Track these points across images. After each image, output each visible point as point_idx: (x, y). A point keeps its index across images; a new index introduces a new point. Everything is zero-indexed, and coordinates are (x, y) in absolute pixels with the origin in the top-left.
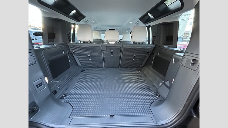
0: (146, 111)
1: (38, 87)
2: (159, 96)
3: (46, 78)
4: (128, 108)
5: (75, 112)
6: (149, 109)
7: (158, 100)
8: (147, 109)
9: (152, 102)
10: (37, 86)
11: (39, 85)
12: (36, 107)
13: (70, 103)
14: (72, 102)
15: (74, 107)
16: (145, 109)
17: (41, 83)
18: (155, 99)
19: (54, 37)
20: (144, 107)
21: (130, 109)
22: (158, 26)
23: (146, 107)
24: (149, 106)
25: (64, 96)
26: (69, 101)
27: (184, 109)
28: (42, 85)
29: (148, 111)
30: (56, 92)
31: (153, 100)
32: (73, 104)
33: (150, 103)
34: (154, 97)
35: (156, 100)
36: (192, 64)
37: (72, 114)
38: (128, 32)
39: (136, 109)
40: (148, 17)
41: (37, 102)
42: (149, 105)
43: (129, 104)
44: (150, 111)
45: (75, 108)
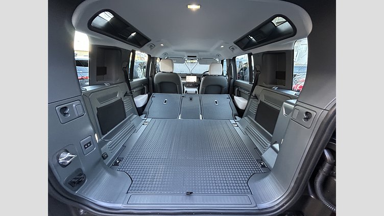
0: (241, 188)
1: (85, 148)
2: (263, 166)
3: (96, 135)
4: (214, 182)
5: (135, 185)
6: (246, 185)
7: (261, 172)
8: (243, 185)
9: (252, 174)
10: (85, 146)
11: (87, 144)
12: (82, 176)
13: (127, 172)
14: (130, 172)
15: (134, 178)
16: (240, 185)
17: (90, 143)
18: (257, 170)
19: (105, 73)
20: (239, 182)
21: (217, 185)
22: (262, 56)
23: (242, 182)
24: (246, 181)
25: (118, 162)
26: (126, 169)
27: (296, 185)
28: (91, 145)
29: (244, 188)
30: (107, 156)
31: (253, 172)
32: (132, 174)
33: (249, 176)
34: (256, 167)
35: (258, 172)
36: (305, 118)
37: (130, 189)
38: (218, 60)
39: (226, 185)
40: (248, 40)
41: (84, 169)
42: (246, 179)
43: (215, 177)
44: (247, 188)
45: (135, 180)
